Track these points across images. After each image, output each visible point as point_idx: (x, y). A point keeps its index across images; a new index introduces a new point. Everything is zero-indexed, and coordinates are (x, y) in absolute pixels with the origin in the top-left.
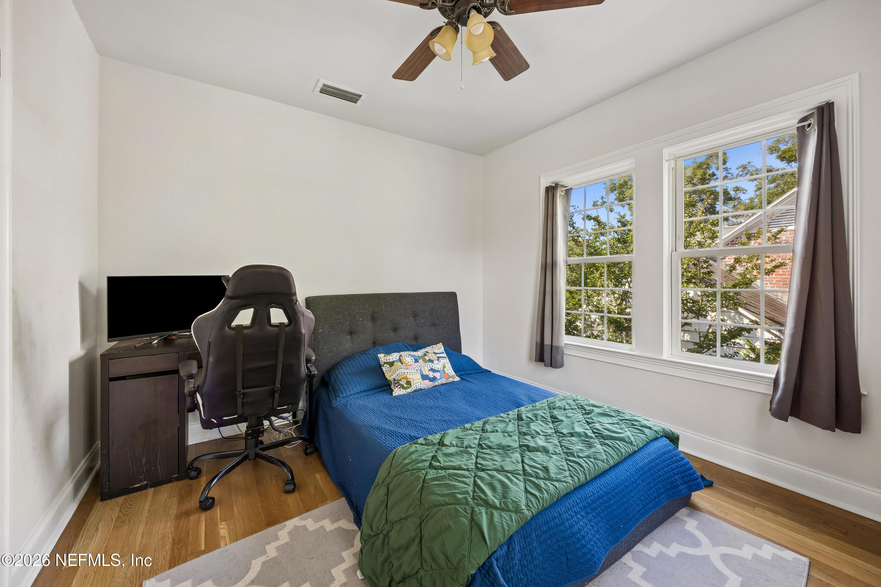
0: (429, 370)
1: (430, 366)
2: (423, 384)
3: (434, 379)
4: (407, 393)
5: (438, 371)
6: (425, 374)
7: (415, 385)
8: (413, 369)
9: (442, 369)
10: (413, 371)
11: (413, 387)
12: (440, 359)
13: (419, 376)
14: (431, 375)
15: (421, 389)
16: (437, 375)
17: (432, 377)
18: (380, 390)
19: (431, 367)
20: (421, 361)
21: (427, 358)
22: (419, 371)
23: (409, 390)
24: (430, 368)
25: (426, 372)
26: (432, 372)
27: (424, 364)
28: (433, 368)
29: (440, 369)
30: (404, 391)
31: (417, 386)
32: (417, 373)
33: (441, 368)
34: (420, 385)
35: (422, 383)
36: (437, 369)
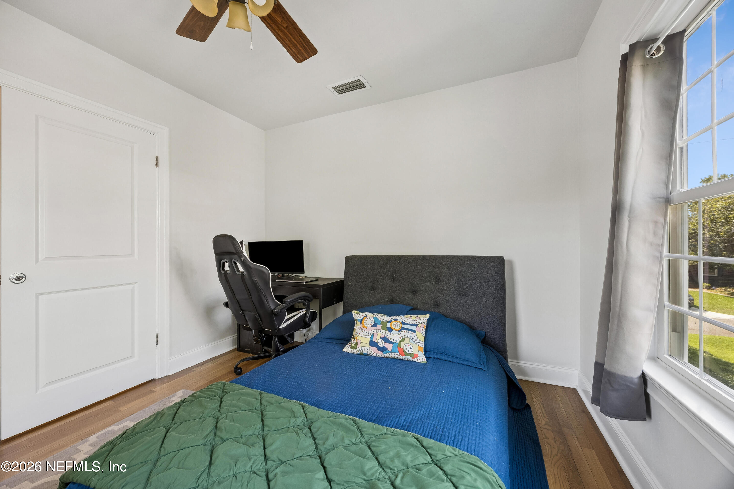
0: (381, 338)
1: (385, 334)
2: (369, 350)
3: (383, 349)
4: (352, 352)
5: (392, 343)
6: (374, 340)
7: (360, 348)
8: (366, 332)
9: (398, 342)
10: (365, 334)
11: (358, 349)
12: (403, 331)
13: (368, 341)
14: (381, 343)
15: (367, 355)
16: (389, 347)
17: (381, 346)
18: (339, 342)
19: (386, 336)
20: (379, 327)
21: (388, 325)
22: (370, 336)
23: (355, 351)
24: (383, 336)
25: (377, 339)
26: (383, 341)
27: (380, 331)
28: (387, 337)
29: (394, 341)
30: (351, 349)
31: (363, 350)
32: (368, 337)
33: (396, 341)
34: (366, 350)
35: (368, 348)
36: (392, 340)
